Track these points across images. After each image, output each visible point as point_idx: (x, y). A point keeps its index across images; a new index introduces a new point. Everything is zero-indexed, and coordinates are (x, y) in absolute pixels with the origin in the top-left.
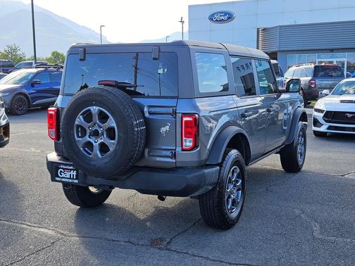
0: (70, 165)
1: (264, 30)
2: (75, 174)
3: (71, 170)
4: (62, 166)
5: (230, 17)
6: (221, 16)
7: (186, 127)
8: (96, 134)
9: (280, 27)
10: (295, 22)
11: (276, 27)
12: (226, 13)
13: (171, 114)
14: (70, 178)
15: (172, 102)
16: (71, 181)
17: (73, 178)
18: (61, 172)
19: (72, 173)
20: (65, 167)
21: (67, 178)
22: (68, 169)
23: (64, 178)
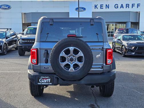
0: (47, 76)
1: (25, 14)
2: (50, 80)
3: (47, 78)
4: (42, 77)
5: (9, 7)
6: (5, 6)
7: (109, 55)
8: (72, 60)
9: (32, 13)
10: (37, 11)
11: (30, 13)
12: (7, 6)
13: (101, 49)
14: (47, 82)
15: (101, 44)
16: (48, 84)
17: (49, 82)
18: (41, 80)
19: (48, 80)
20: (44, 77)
21: (45, 83)
22: (45, 78)
23: (43, 83)
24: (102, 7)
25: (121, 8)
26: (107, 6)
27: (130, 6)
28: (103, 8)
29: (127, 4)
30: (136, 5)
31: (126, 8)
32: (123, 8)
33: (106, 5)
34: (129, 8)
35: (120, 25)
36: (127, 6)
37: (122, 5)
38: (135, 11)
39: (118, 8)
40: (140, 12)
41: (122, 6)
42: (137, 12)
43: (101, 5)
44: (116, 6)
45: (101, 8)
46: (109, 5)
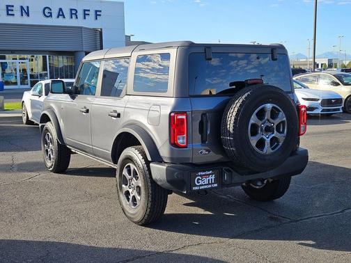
0: (209, 170)
3: (209, 175)
4: (199, 174)
14: (209, 184)
16: (210, 186)
19: (210, 178)
20: (204, 173)
21: (205, 185)
22: (206, 175)
23: (202, 185)
24: (10, 12)
25: (58, 17)
26: (25, 11)
27: (80, 14)
28: (13, 15)
29: (71, 10)
30: (92, 13)
31: (72, 17)
32: (64, 17)
33: (22, 7)
34: (77, 18)
35: (60, 58)
36: (72, 14)
37: (61, 10)
38: (92, 27)
39: (51, 16)
40: (101, 29)
41: (61, 13)
42: (95, 30)
43: (7, 6)
44: (47, 12)
45: (8, 14)
46: (28, 7)
